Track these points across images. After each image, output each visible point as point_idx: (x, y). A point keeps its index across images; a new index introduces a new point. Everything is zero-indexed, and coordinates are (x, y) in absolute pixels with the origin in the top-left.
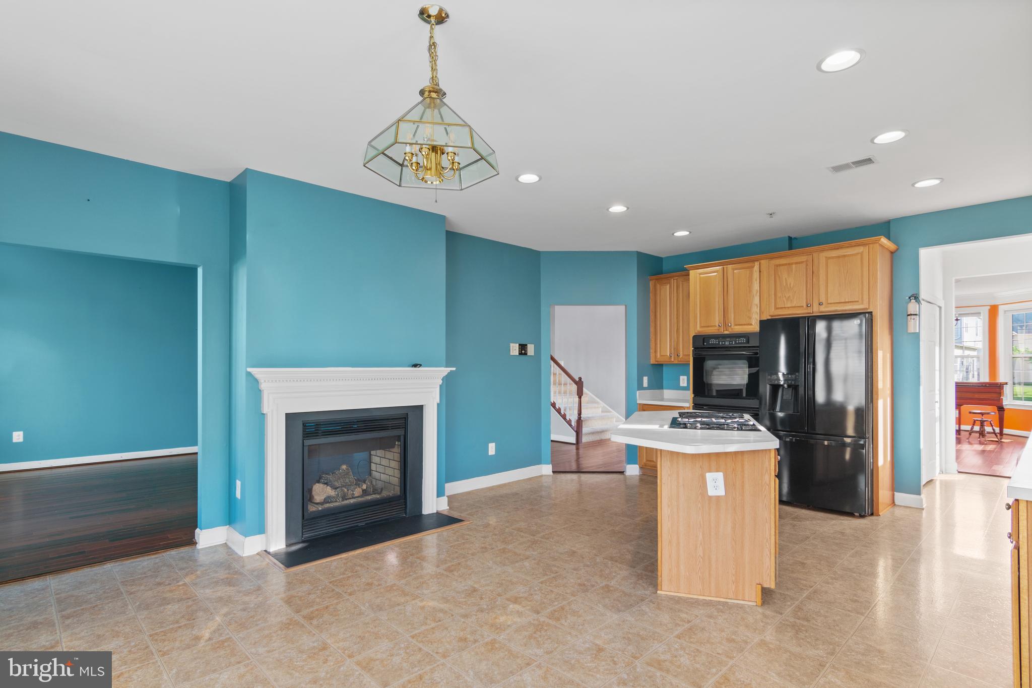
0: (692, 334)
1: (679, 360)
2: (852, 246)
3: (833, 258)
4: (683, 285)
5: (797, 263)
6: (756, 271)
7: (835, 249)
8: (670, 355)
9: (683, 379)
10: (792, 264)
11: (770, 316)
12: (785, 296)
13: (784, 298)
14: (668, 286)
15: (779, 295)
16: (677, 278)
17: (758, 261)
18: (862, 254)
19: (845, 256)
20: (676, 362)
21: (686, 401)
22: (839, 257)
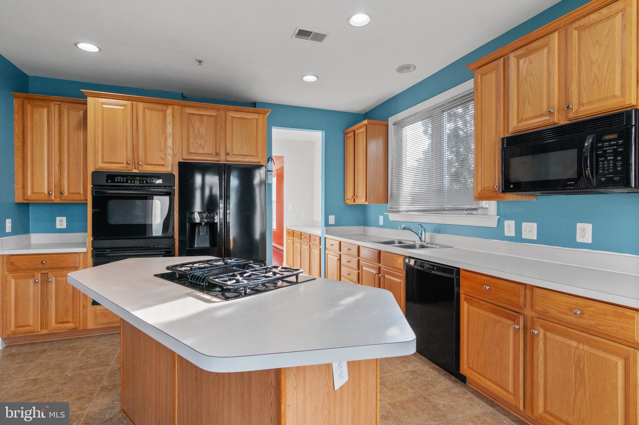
0: (91, 169)
1: (63, 198)
2: (250, 112)
3: (237, 118)
4: (68, 113)
5: (207, 116)
6: (169, 114)
7: (238, 111)
8: (49, 193)
9: (61, 221)
10: (204, 115)
11: (183, 159)
12: (197, 143)
13: (196, 145)
14: (45, 111)
15: (192, 141)
16: (59, 103)
17: (171, 105)
18: (257, 119)
19: (245, 118)
20: (58, 201)
21: (84, 245)
22: (241, 118)
